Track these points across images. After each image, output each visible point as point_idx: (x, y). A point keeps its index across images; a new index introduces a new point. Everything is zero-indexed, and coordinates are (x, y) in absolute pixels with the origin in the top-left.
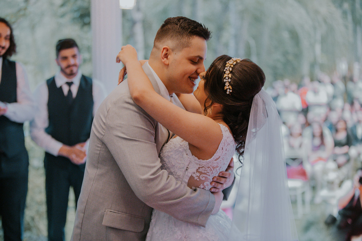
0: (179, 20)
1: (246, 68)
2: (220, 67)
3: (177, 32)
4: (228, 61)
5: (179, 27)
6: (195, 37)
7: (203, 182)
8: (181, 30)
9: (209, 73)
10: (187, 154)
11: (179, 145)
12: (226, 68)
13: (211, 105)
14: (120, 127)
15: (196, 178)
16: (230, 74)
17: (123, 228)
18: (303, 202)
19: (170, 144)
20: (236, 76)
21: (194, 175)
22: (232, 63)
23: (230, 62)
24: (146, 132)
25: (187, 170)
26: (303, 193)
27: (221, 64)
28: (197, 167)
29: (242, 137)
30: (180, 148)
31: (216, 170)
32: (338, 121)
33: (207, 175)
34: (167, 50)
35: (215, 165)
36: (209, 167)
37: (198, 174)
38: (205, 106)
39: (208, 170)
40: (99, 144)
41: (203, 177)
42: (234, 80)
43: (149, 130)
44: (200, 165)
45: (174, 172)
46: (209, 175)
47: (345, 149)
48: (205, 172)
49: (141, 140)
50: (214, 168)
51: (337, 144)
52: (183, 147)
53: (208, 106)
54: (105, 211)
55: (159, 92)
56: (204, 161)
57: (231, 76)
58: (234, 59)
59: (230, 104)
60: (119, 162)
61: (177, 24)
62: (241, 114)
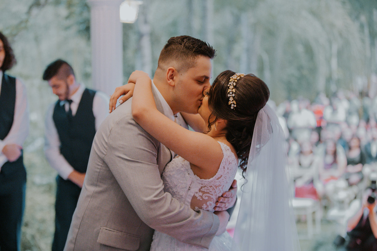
0: (183, 40)
1: (250, 83)
2: (224, 83)
3: (182, 52)
4: (232, 77)
5: (184, 47)
6: (200, 56)
7: (206, 201)
8: (185, 50)
9: (213, 88)
10: (189, 174)
11: (181, 165)
12: (230, 83)
13: (215, 121)
14: (122, 148)
15: (199, 198)
16: (234, 88)
17: (118, 246)
18: (314, 221)
19: (173, 163)
20: (240, 91)
21: (197, 195)
22: (236, 78)
23: (234, 77)
24: (149, 154)
25: (189, 189)
26: (314, 213)
27: (225, 80)
28: (200, 186)
29: (246, 153)
30: (182, 167)
31: (219, 189)
32: (352, 139)
33: (210, 194)
34: (173, 71)
35: (217, 184)
36: (211, 187)
37: (201, 194)
38: (209, 122)
39: (211, 189)
40: (99, 162)
41: (206, 196)
42: (238, 95)
43: (152, 152)
44: (202, 184)
45: (177, 192)
46: (212, 195)
47: (358, 167)
48: (208, 191)
49: (143, 162)
50: (216, 187)
51: (350, 162)
52: (185, 166)
53: (212, 121)
54: (100, 229)
55: (162, 112)
56: (206, 180)
57: (235, 91)
58: (238, 74)
59: (235, 119)
60: (121, 183)
61: (181, 44)
62: (245, 130)
